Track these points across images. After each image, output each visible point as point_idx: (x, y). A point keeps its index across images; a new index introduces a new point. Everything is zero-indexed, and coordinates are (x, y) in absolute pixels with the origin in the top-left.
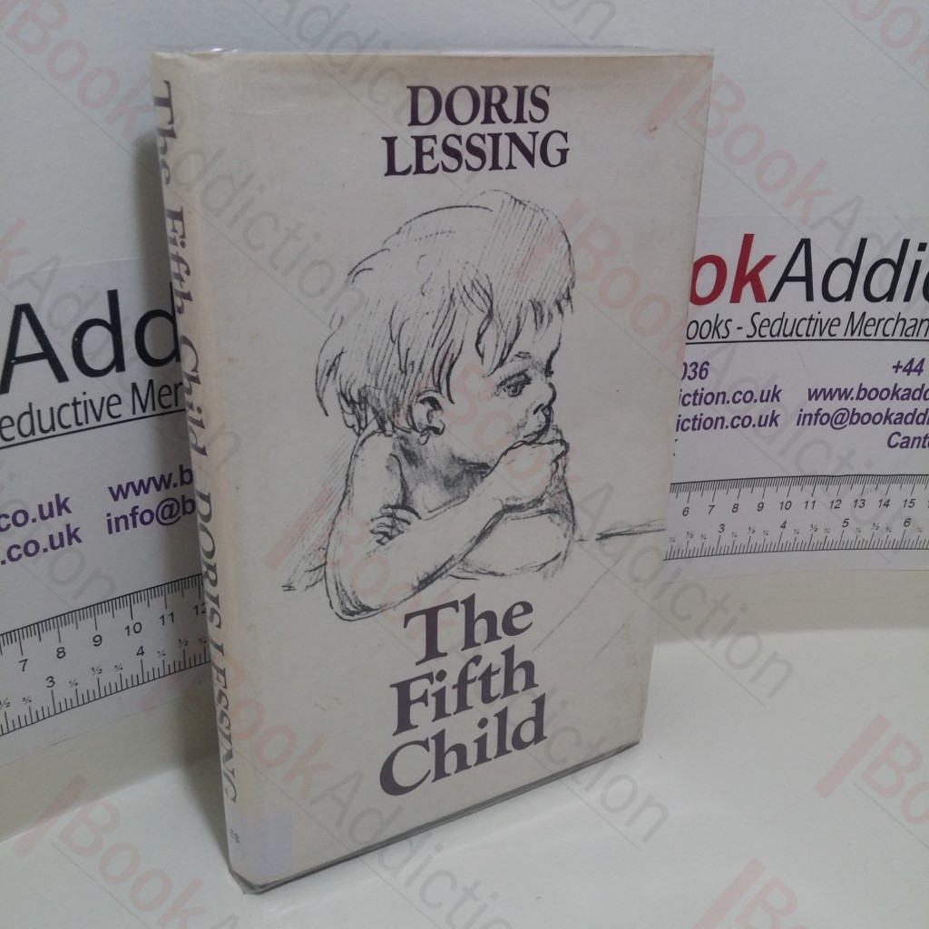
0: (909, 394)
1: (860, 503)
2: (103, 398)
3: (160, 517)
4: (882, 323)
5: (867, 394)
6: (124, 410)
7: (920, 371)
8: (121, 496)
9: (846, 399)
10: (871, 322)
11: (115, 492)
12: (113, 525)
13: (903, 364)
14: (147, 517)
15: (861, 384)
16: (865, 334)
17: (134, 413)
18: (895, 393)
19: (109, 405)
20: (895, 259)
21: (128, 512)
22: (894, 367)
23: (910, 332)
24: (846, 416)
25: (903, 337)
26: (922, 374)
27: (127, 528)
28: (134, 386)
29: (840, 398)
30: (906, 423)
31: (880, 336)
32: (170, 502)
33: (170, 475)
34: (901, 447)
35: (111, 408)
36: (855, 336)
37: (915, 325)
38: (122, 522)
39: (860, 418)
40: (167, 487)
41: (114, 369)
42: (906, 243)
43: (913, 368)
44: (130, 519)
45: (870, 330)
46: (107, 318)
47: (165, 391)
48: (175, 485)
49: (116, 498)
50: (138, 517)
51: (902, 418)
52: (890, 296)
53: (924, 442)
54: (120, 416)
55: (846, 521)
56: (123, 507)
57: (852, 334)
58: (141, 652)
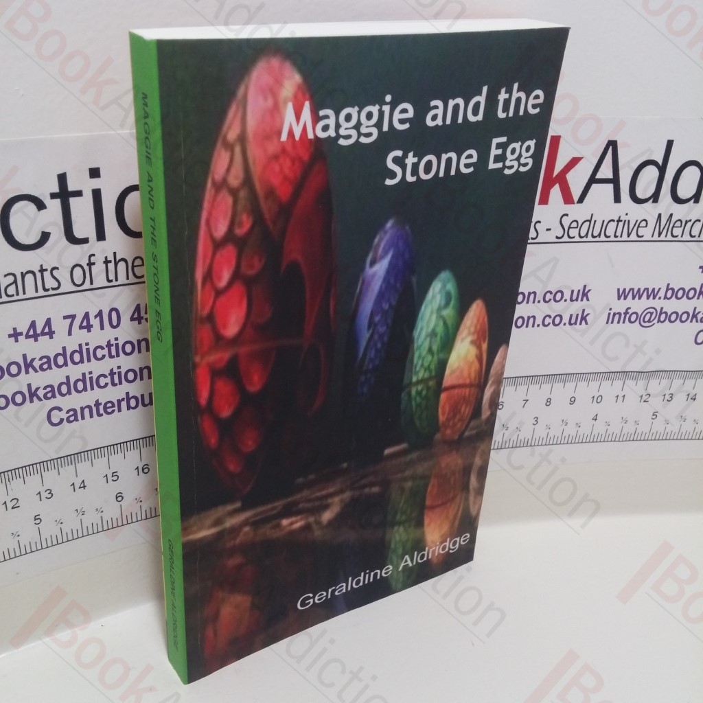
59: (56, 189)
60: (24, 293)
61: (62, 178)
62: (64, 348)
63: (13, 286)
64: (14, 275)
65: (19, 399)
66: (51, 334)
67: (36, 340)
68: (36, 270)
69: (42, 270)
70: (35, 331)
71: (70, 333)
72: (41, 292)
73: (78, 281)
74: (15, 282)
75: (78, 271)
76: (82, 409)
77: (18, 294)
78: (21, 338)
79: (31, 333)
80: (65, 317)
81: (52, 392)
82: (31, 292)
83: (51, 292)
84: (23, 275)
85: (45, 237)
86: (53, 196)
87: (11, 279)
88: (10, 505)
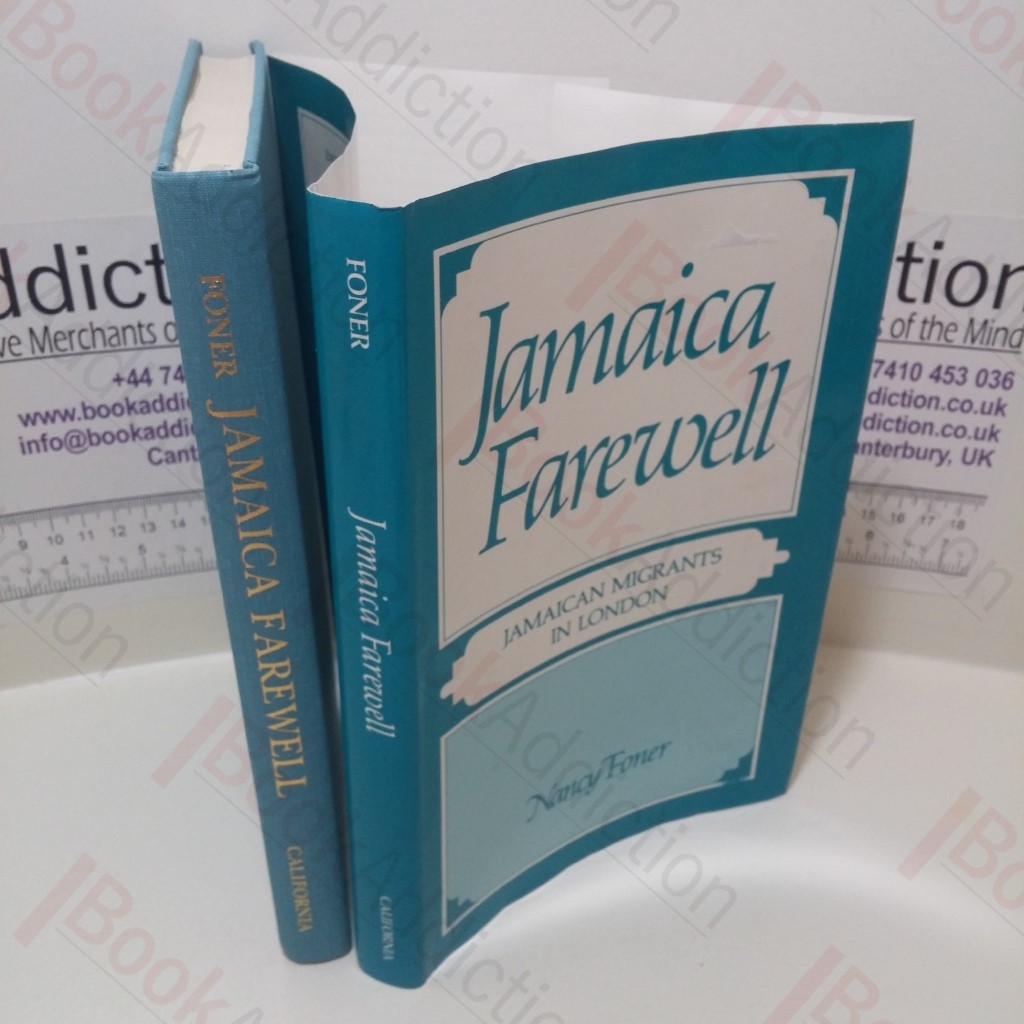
2: (4, 339)
3: (68, 444)
6: (24, 349)
8: (30, 423)
11: (24, 417)
12: (26, 447)
14: (56, 444)
17: (33, 353)
19: (10, 345)
21: (38, 437)
27: (38, 450)
28: (31, 331)
32: (77, 434)
33: (74, 410)
35: (12, 347)
38: (33, 446)
40: (72, 418)
41: (11, 315)
44: (41, 444)
47: (59, 336)
48: (79, 419)
49: (25, 424)
50: (48, 443)
53: (877, 449)
54: (20, 355)
56: (34, 432)
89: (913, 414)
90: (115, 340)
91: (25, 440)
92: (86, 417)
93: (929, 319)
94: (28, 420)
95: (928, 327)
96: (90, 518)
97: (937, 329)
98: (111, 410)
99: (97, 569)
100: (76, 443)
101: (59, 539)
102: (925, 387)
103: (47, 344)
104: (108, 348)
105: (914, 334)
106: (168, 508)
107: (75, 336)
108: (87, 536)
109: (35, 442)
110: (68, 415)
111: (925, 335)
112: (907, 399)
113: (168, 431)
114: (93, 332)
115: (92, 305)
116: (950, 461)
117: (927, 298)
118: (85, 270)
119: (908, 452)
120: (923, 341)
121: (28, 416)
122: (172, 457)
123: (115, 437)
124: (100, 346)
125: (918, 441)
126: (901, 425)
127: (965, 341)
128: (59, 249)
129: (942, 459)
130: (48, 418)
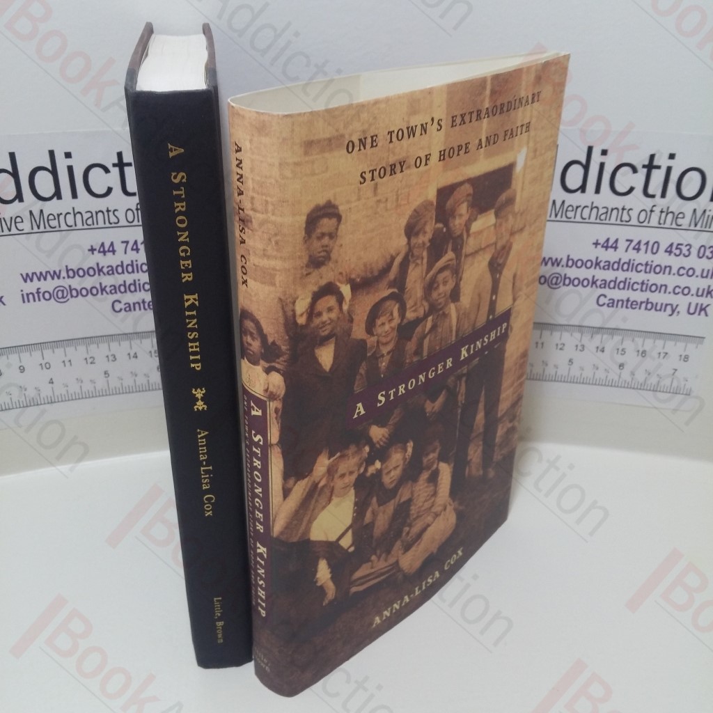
0: (608, 266)
1: (580, 348)
2: (11, 218)
3: (55, 296)
4: (579, 210)
5: (575, 263)
6: (26, 226)
7: (616, 248)
8: (28, 280)
9: (558, 265)
10: (570, 208)
11: (25, 277)
12: (26, 298)
13: (602, 241)
14: (47, 296)
15: (568, 256)
16: (567, 217)
17: (32, 229)
18: (597, 264)
19: (15, 223)
20: (583, 160)
21: (34, 291)
22: (594, 244)
23: (603, 217)
24: (559, 279)
25: (598, 221)
26: (617, 250)
27: (34, 300)
28: (31, 213)
29: (553, 264)
30: (610, 288)
31: (578, 218)
32: (62, 288)
33: (60, 271)
34: (608, 306)
35: (18, 225)
36: (559, 218)
37: (607, 212)
38: (31, 296)
39: (572, 282)
40: (59, 277)
41: (17, 201)
42: (590, 149)
43: (610, 244)
44: (36, 295)
45: (570, 214)
46: (10, 169)
47: (51, 217)
48: (64, 278)
49: (25, 281)
50: (41, 295)
51: (605, 284)
52: (583, 188)
53: (627, 304)
54: (23, 230)
55: (571, 361)
56: (31, 287)
57: (556, 216)
58: (51, 382)
59: (116, 161)
60: (97, 224)
61: (120, 155)
62: (122, 262)
63: (91, 219)
64: (91, 213)
65: (94, 291)
66: (114, 252)
67: (105, 255)
68: (105, 210)
69: (108, 211)
70: (104, 248)
71: (125, 253)
72: (108, 225)
73: (130, 219)
74: (92, 216)
75: (130, 213)
76: (134, 304)
77: (93, 224)
78: (96, 252)
79: (102, 250)
80: (123, 242)
81: (115, 289)
82: (101, 224)
83: (113, 225)
84: (97, 213)
85: (110, 190)
86: (114, 165)
87: (89, 215)
88: (89, 361)
89: (653, 278)
90: (91, 221)
91: (25, 293)
92: (69, 277)
93: (665, 210)
94: (27, 278)
95: (664, 215)
96: (70, 350)
97: (670, 216)
98: (87, 273)
99: (74, 388)
100: (62, 295)
101: (48, 366)
102: (662, 259)
103: (41, 223)
104: (86, 227)
105: (654, 220)
106: (125, 344)
107: (62, 218)
108: (68, 364)
109: (32, 294)
110: (56, 275)
111: (662, 222)
112: (649, 268)
113: (126, 288)
114: (75, 215)
115: (74, 195)
116: (678, 312)
117: (663, 195)
118: (70, 169)
119: (649, 306)
120: (660, 226)
121: (27, 275)
122: (129, 308)
123: (90, 292)
124: (79, 225)
125: (656, 298)
126: (644, 286)
127: (690, 226)
128: (52, 153)
129: (673, 311)
130: (42, 276)
